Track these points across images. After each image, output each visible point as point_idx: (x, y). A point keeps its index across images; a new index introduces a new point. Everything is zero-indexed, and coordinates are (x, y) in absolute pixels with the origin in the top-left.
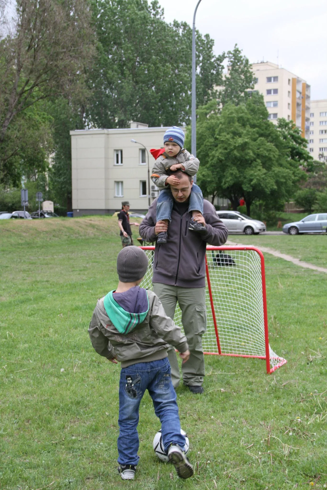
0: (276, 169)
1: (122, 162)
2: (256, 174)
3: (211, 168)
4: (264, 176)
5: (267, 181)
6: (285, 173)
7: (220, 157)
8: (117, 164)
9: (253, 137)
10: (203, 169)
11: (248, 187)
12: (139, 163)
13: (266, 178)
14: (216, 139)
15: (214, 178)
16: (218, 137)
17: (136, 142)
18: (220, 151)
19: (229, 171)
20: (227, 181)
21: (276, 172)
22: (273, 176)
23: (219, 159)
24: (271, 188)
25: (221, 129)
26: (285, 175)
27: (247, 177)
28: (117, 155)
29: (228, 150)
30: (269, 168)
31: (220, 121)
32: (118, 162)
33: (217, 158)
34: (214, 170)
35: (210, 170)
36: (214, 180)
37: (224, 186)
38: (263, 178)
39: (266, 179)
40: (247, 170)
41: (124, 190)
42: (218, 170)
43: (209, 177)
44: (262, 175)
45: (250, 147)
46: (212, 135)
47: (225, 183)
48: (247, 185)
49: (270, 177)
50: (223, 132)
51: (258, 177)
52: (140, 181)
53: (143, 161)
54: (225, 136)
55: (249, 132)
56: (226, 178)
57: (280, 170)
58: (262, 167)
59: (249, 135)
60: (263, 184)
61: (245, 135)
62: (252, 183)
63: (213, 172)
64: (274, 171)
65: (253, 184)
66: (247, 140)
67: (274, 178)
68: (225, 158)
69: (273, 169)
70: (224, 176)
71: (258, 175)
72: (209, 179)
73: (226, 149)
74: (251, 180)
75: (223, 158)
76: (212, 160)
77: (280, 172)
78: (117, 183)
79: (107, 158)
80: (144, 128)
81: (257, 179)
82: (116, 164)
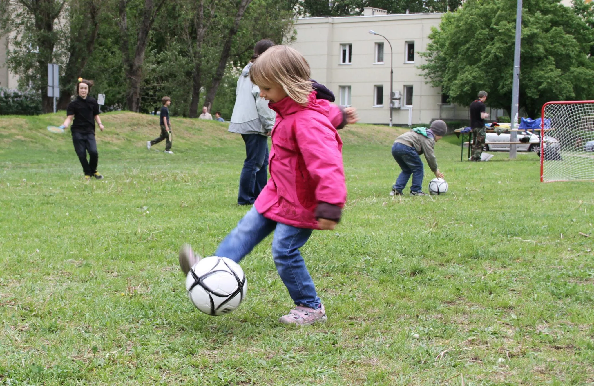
0: (575, 70)
1: (350, 61)
2: (546, 75)
3: (484, 67)
4: (558, 79)
5: (563, 85)
6: (589, 75)
7: (497, 54)
8: (344, 63)
9: (545, 27)
10: (473, 69)
11: (533, 92)
12: (375, 62)
13: (561, 81)
14: (492, 29)
15: (489, 80)
16: (495, 27)
17: (375, 34)
18: (498, 45)
19: (509, 71)
20: (506, 85)
21: (575, 73)
22: (571, 80)
23: (496, 56)
24: (568, 95)
25: (500, 16)
26: (588, 78)
27: (534, 78)
28: (344, 51)
29: (509, 44)
30: (565, 69)
31: (498, 5)
32: (344, 61)
33: (493, 54)
34: (489, 70)
35: (482, 70)
36: (487, 83)
37: (501, 91)
38: (557, 81)
39: (561, 83)
40: (534, 70)
41: (351, 98)
42: (493, 69)
43: (481, 80)
44: (555, 78)
45: (539, 40)
46: (486, 24)
47: (503, 87)
48: (533, 90)
49: (566, 80)
50: (502, 21)
51: (549, 81)
52: (375, 86)
53: (380, 59)
54: (505, 25)
55: (539, 19)
56: (505, 80)
57: (581, 71)
58: (554, 66)
59: (539, 23)
60: (556, 89)
61: (533, 24)
62: (540, 87)
63: (487, 72)
64: (573, 72)
65: (542, 89)
66: (535, 31)
67: (572, 83)
68: (504, 54)
69: (572, 69)
70: (502, 77)
71: (550, 77)
72: (481, 83)
73: (506, 42)
74: (540, 84)
75: (502, 55)
76: (486, 57)
77: (582, 73)
78: (343, 88)
79: (330, 55)
80: (381, 15)
81: (548, 82)
82: (342, 63)
